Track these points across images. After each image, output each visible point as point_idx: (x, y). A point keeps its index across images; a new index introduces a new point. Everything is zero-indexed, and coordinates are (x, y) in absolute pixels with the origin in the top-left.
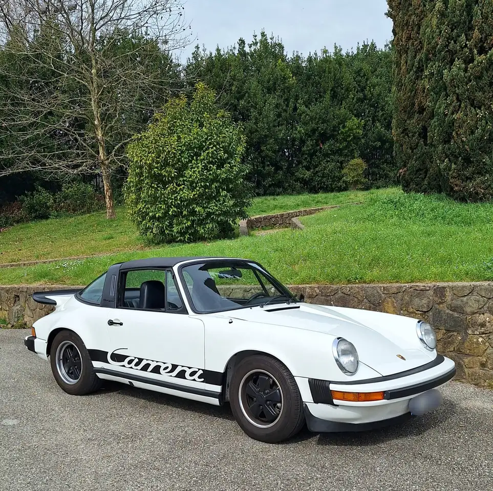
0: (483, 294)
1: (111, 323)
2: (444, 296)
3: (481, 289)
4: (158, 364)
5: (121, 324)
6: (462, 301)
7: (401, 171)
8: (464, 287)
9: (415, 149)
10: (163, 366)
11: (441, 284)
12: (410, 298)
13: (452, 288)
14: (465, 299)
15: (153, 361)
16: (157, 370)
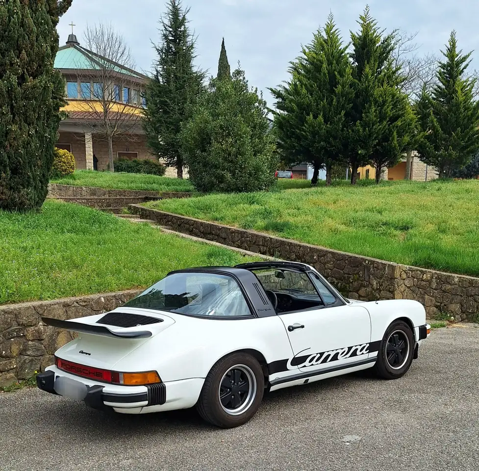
1: (291, 329)
4: (337, 351)
5: (303, 327)
10: (341, 351)
15: (333, 351)
16: (335, 358)
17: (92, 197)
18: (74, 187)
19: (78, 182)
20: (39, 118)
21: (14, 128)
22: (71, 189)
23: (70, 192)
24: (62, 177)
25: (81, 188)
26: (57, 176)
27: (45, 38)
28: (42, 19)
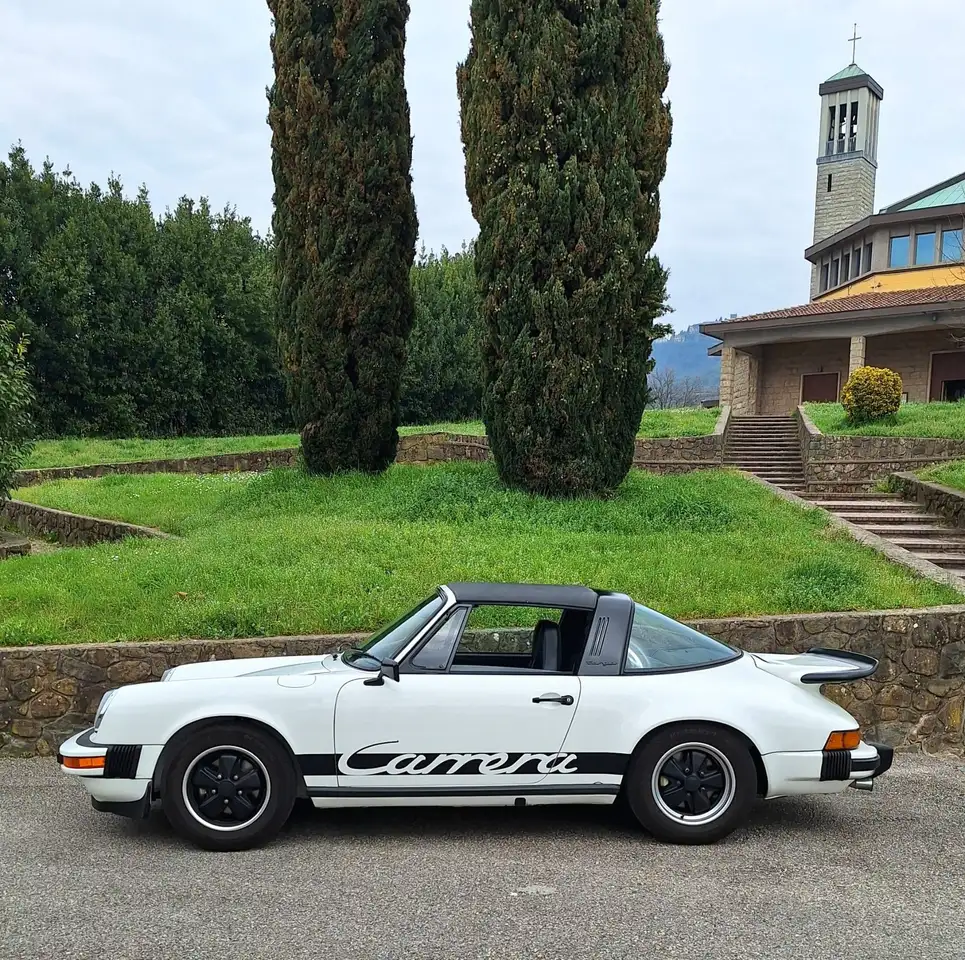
0: (844, 628)
2: (793, 634)
3: (841, 622)
6: (816, 640)
7: (308, 426)
8: (819, 620)
9: (339, 392)
11: (788, 617)
12: (742, 639)
13: (802, 623)
14: (819, 636)
17: (916, 458)
18: (882, 440)
19: (897, 430)
20: (603, 343)
21: (555, 363)
22: (878, 444)
23: (876, 451)
24: (871, 421)
25: (897, 440)
26: (861, 419)
27: (623, 209)
28: (618, 180)
